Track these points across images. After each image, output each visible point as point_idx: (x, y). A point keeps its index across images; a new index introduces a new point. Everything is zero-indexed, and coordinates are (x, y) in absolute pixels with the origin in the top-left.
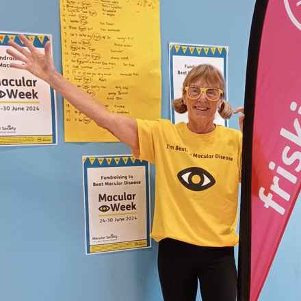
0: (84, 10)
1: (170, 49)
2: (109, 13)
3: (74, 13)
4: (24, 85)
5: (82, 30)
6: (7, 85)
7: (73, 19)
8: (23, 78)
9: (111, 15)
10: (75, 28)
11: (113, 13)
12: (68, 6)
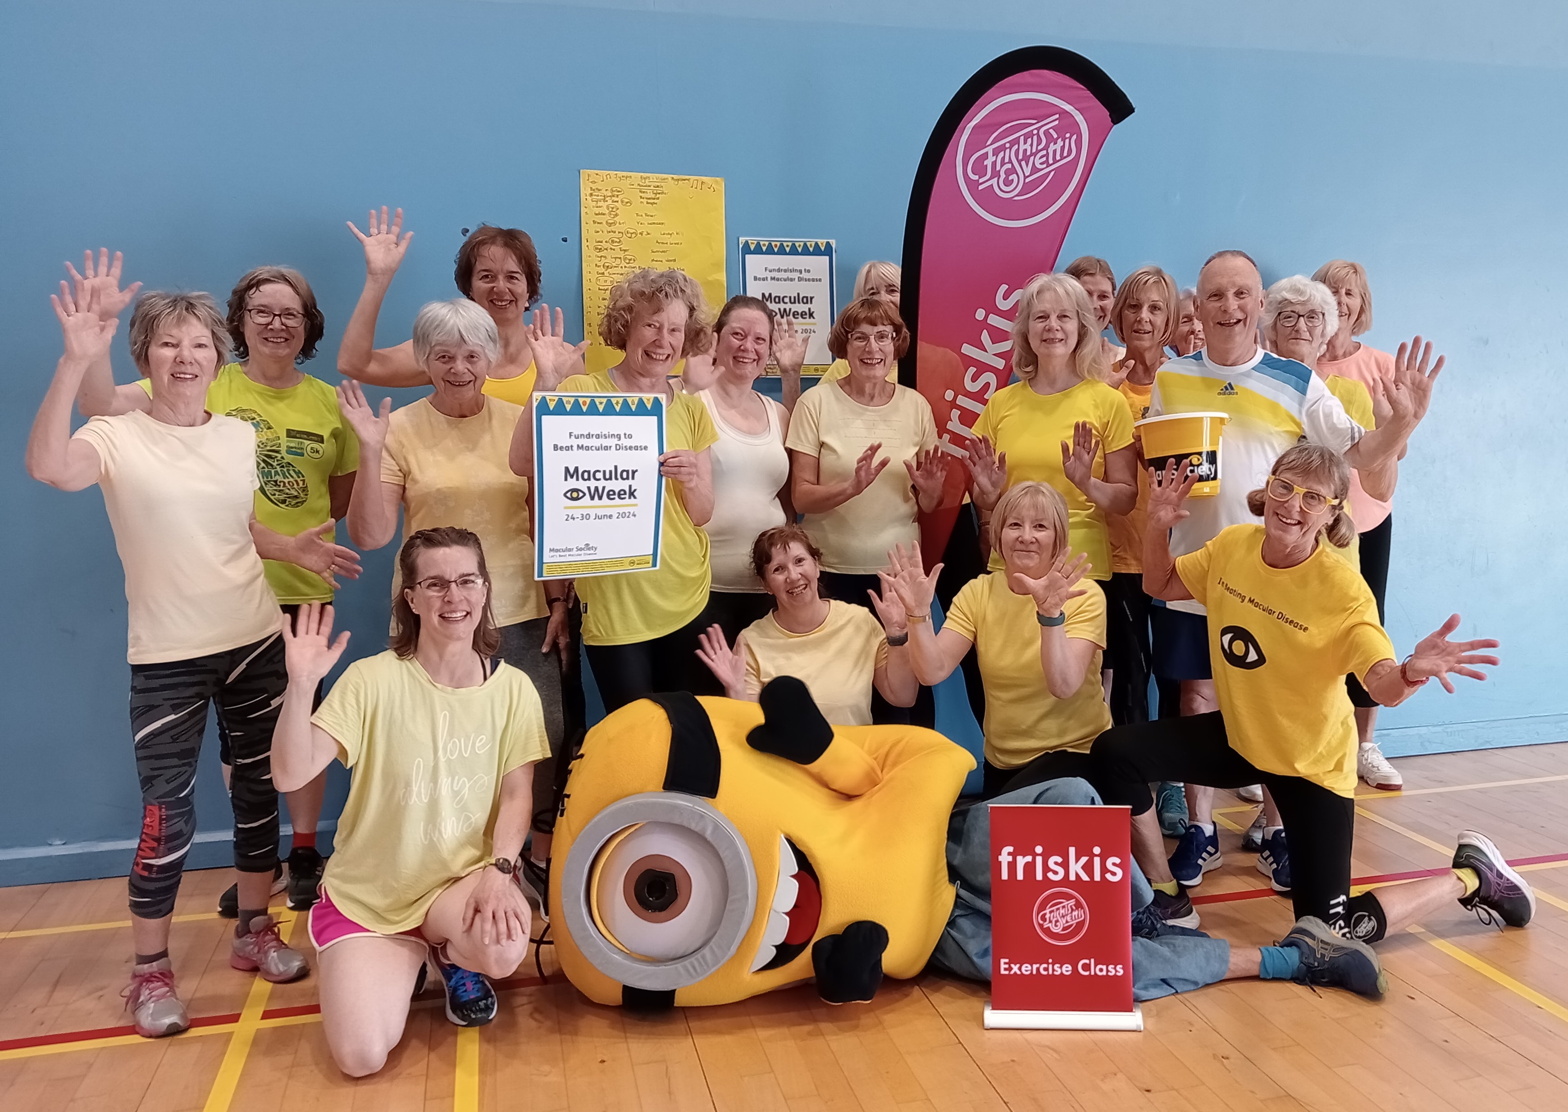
0: (615, 199)
1: (741, 246)
2: (649, 201)
3: (600, 204)
4: (616, 479)
5: (610, 225)
6: (589, 479)
7: (597, 210)
8: (616, 467)
9: (652, 204)
10: (601, 223)
11: (655, 201)
12: (591, 195)
